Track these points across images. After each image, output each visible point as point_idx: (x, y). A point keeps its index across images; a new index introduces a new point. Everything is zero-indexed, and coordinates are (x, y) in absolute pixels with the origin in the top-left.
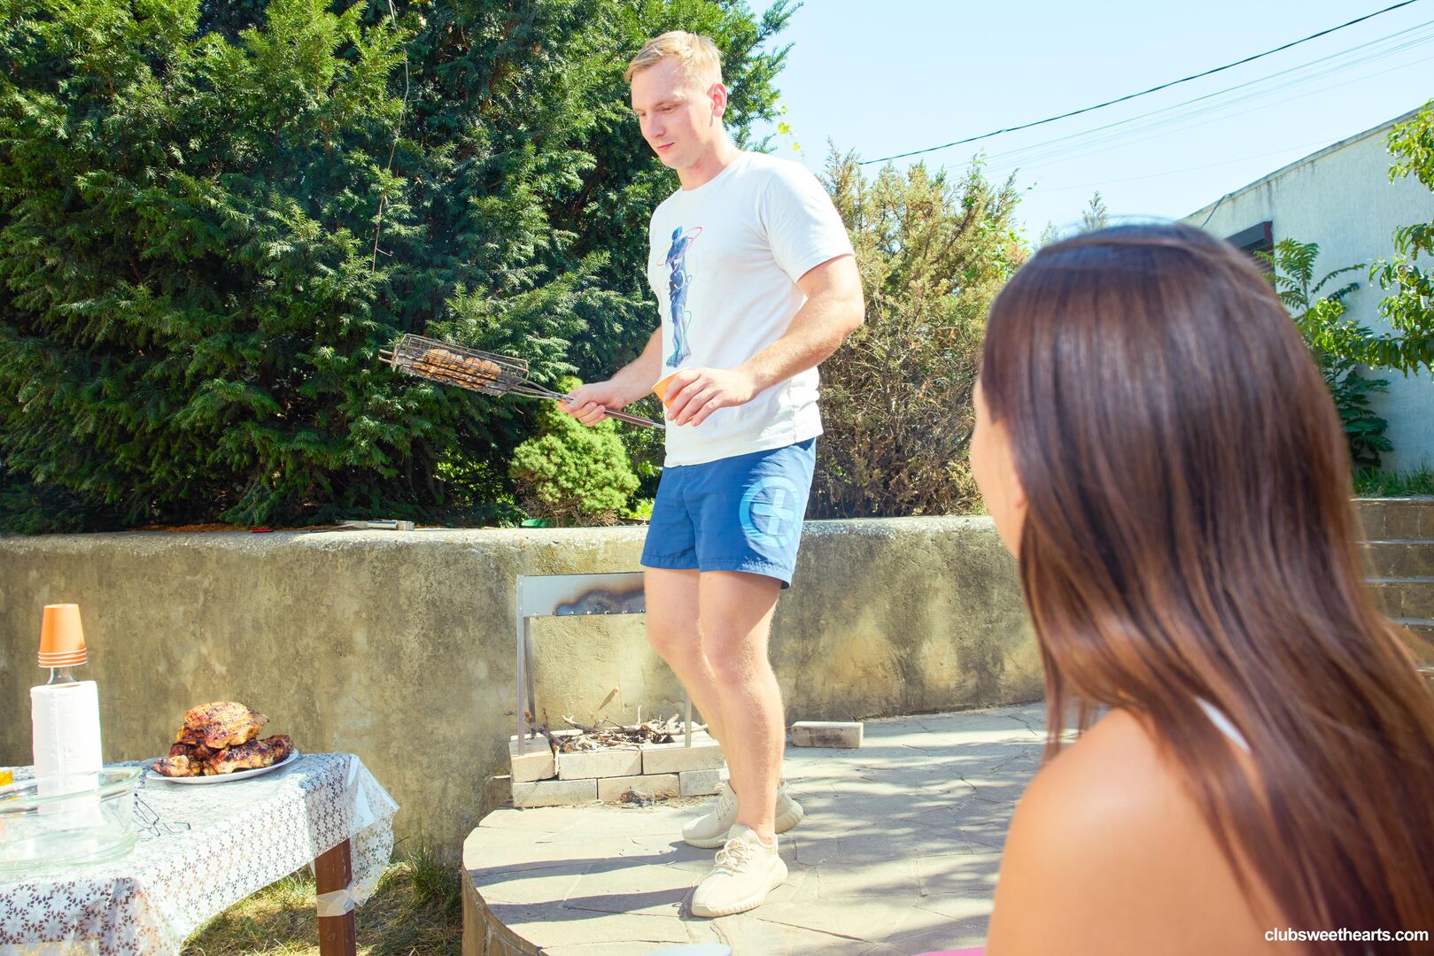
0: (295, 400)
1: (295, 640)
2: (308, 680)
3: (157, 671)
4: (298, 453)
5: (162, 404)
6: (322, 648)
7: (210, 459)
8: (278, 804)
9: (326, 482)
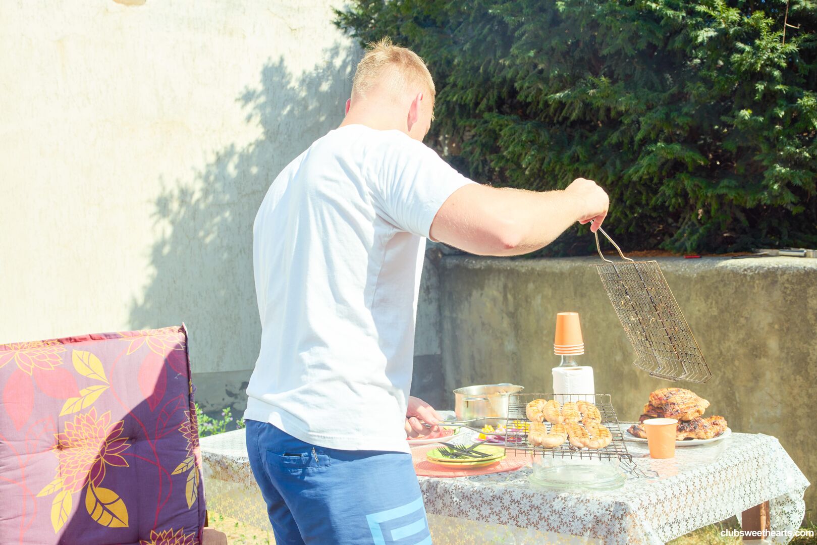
0: (715, 152)
1: (719, 342)
2: (729, 375)
3: (615, 361)
4: (720, 197)
5: (618, 162)
6: (741, 351)
7: (653, 202)
8: (719, 468)
9: (742, 217)
